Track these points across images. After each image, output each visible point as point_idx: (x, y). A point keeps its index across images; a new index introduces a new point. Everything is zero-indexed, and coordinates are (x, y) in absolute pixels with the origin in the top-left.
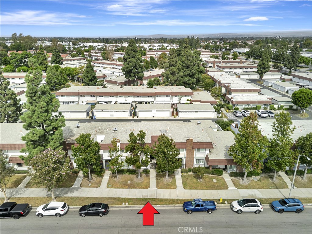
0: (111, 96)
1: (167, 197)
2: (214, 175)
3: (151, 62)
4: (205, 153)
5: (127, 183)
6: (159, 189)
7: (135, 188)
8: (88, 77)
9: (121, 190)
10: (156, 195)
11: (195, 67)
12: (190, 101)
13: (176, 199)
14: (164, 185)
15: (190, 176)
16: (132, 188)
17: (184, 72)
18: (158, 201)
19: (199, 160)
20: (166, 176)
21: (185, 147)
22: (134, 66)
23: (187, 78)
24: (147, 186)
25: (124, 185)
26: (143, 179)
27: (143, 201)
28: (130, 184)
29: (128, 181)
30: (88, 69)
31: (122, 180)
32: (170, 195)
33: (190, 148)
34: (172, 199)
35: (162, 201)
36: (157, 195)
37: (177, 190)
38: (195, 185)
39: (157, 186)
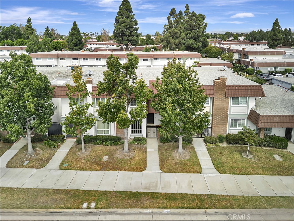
0: (97, 59)
1: (185, 190)
2: (270, 147)
3: (147, 41)
4: (248, 107)
5: (101, 159)
6: (165, 172)
7: (117, 169)
8: (73, 41)
9: (87, 173)
10: (159, 185)
11: (200, 29)
12: (198, 63)
13: (208, 195)
14: (176, 164)
15: (223, 149)
16: (111, 170)
17: (188, 34)
18: (166, 199)
19: (236, 121)
20: (178, 147)
21: (212, 93)
22: (127, 27)
23: (191, 41)
24: (141, 167)
25: (94, 163)
26: (133, 153)
27: (130, 198)
28: (107, 162)
29: (103, 156)
30: (73, 31)
31: (92, 154)
32: (190, 184)
33: (221, 97)
34: (198, 195)
35: (175, 199)
36: (163, 186)
37: (205, 175)
38: (241, 165)
39: (162, 167)
